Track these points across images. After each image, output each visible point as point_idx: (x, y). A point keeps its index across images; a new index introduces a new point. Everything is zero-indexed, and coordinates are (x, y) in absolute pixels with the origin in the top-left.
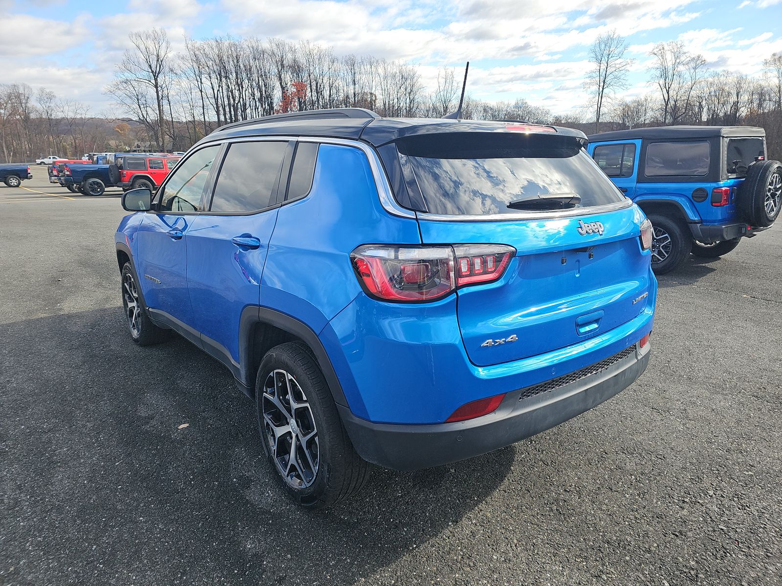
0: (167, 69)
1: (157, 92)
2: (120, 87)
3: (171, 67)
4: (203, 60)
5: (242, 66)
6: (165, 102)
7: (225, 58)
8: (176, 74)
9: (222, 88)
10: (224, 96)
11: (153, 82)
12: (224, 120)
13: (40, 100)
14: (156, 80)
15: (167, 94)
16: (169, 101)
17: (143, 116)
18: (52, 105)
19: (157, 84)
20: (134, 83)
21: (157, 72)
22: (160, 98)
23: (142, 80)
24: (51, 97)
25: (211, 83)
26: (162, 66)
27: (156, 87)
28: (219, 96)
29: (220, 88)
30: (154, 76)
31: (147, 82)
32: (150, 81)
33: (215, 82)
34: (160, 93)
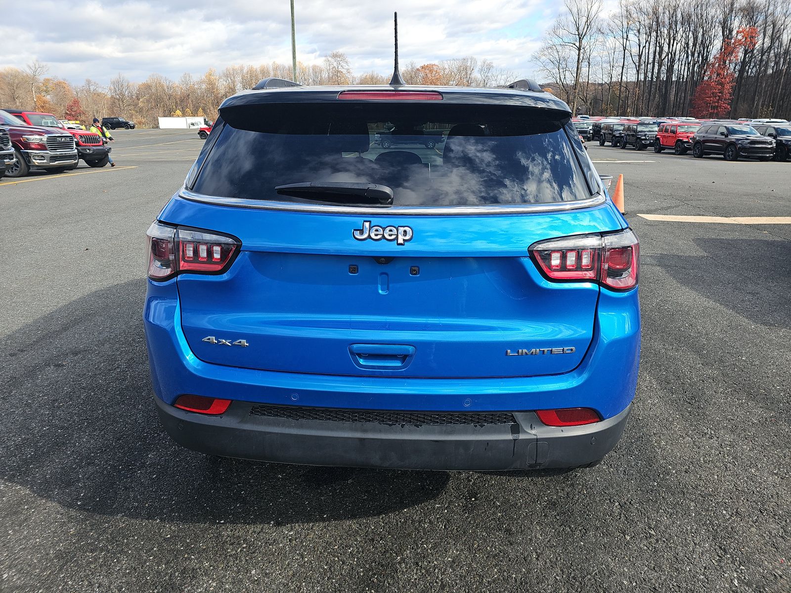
0: (594, 29)
1: (579, 55)
2: (546, 53)
3: (599, 26)
4: (635, 15)
5: (679, 15)
6: (584, 64)
7: (661, 10)
8: (603, 33)
9: (649, 43)
10: (650, 52)
11: (578, 44)
12: (643, 80)
13: (481, 70)
14: (580, 42)
15: (588, 56)
16: (589, 63)
17: (560, 79)
18: (489, 75)
19: (580, 46)
20: (559, 48)
21: (584, 34)
22: (580, 61)
23: (567, 44)
24: (489, 67)
25: (639, 40)
26: (589, 27)
27: (579, 49)
28: (644, 53)
29: (647, 43)
30: (580, 38)
31: (571, 45)
32: (575, 44)
33: (643, 37)
34: (582, 55)
